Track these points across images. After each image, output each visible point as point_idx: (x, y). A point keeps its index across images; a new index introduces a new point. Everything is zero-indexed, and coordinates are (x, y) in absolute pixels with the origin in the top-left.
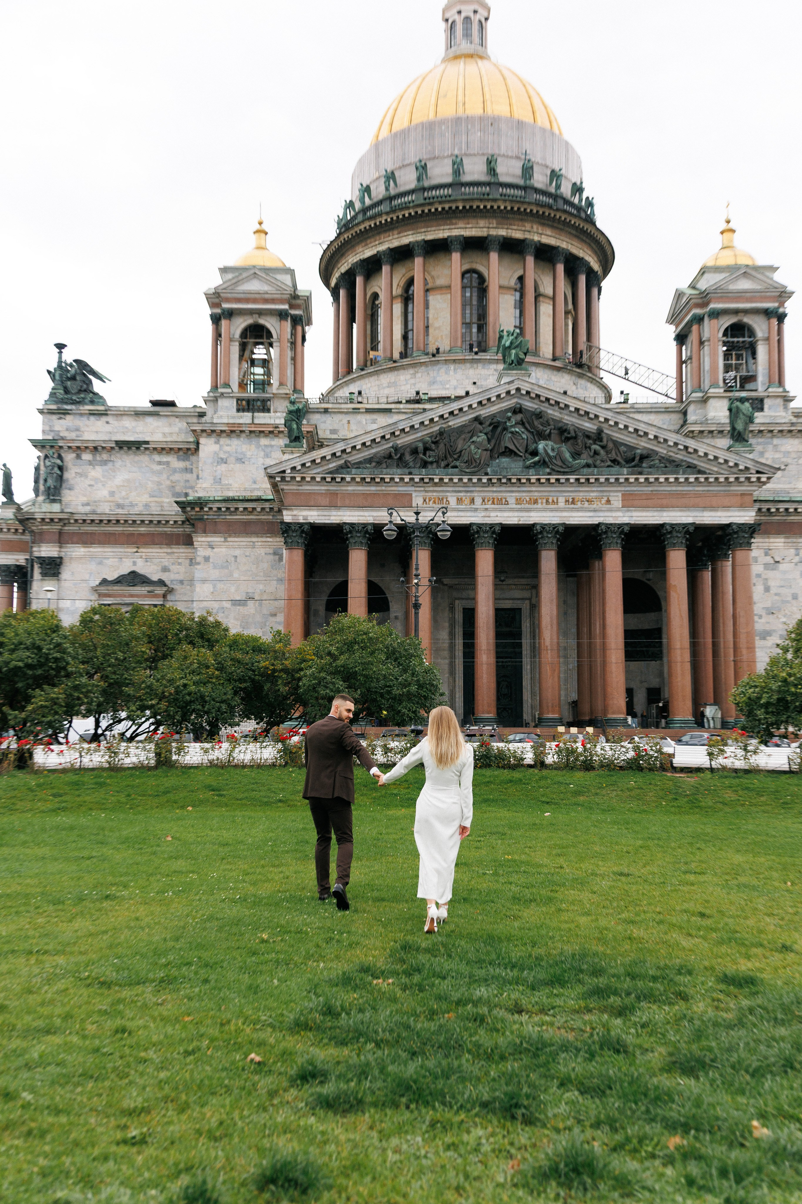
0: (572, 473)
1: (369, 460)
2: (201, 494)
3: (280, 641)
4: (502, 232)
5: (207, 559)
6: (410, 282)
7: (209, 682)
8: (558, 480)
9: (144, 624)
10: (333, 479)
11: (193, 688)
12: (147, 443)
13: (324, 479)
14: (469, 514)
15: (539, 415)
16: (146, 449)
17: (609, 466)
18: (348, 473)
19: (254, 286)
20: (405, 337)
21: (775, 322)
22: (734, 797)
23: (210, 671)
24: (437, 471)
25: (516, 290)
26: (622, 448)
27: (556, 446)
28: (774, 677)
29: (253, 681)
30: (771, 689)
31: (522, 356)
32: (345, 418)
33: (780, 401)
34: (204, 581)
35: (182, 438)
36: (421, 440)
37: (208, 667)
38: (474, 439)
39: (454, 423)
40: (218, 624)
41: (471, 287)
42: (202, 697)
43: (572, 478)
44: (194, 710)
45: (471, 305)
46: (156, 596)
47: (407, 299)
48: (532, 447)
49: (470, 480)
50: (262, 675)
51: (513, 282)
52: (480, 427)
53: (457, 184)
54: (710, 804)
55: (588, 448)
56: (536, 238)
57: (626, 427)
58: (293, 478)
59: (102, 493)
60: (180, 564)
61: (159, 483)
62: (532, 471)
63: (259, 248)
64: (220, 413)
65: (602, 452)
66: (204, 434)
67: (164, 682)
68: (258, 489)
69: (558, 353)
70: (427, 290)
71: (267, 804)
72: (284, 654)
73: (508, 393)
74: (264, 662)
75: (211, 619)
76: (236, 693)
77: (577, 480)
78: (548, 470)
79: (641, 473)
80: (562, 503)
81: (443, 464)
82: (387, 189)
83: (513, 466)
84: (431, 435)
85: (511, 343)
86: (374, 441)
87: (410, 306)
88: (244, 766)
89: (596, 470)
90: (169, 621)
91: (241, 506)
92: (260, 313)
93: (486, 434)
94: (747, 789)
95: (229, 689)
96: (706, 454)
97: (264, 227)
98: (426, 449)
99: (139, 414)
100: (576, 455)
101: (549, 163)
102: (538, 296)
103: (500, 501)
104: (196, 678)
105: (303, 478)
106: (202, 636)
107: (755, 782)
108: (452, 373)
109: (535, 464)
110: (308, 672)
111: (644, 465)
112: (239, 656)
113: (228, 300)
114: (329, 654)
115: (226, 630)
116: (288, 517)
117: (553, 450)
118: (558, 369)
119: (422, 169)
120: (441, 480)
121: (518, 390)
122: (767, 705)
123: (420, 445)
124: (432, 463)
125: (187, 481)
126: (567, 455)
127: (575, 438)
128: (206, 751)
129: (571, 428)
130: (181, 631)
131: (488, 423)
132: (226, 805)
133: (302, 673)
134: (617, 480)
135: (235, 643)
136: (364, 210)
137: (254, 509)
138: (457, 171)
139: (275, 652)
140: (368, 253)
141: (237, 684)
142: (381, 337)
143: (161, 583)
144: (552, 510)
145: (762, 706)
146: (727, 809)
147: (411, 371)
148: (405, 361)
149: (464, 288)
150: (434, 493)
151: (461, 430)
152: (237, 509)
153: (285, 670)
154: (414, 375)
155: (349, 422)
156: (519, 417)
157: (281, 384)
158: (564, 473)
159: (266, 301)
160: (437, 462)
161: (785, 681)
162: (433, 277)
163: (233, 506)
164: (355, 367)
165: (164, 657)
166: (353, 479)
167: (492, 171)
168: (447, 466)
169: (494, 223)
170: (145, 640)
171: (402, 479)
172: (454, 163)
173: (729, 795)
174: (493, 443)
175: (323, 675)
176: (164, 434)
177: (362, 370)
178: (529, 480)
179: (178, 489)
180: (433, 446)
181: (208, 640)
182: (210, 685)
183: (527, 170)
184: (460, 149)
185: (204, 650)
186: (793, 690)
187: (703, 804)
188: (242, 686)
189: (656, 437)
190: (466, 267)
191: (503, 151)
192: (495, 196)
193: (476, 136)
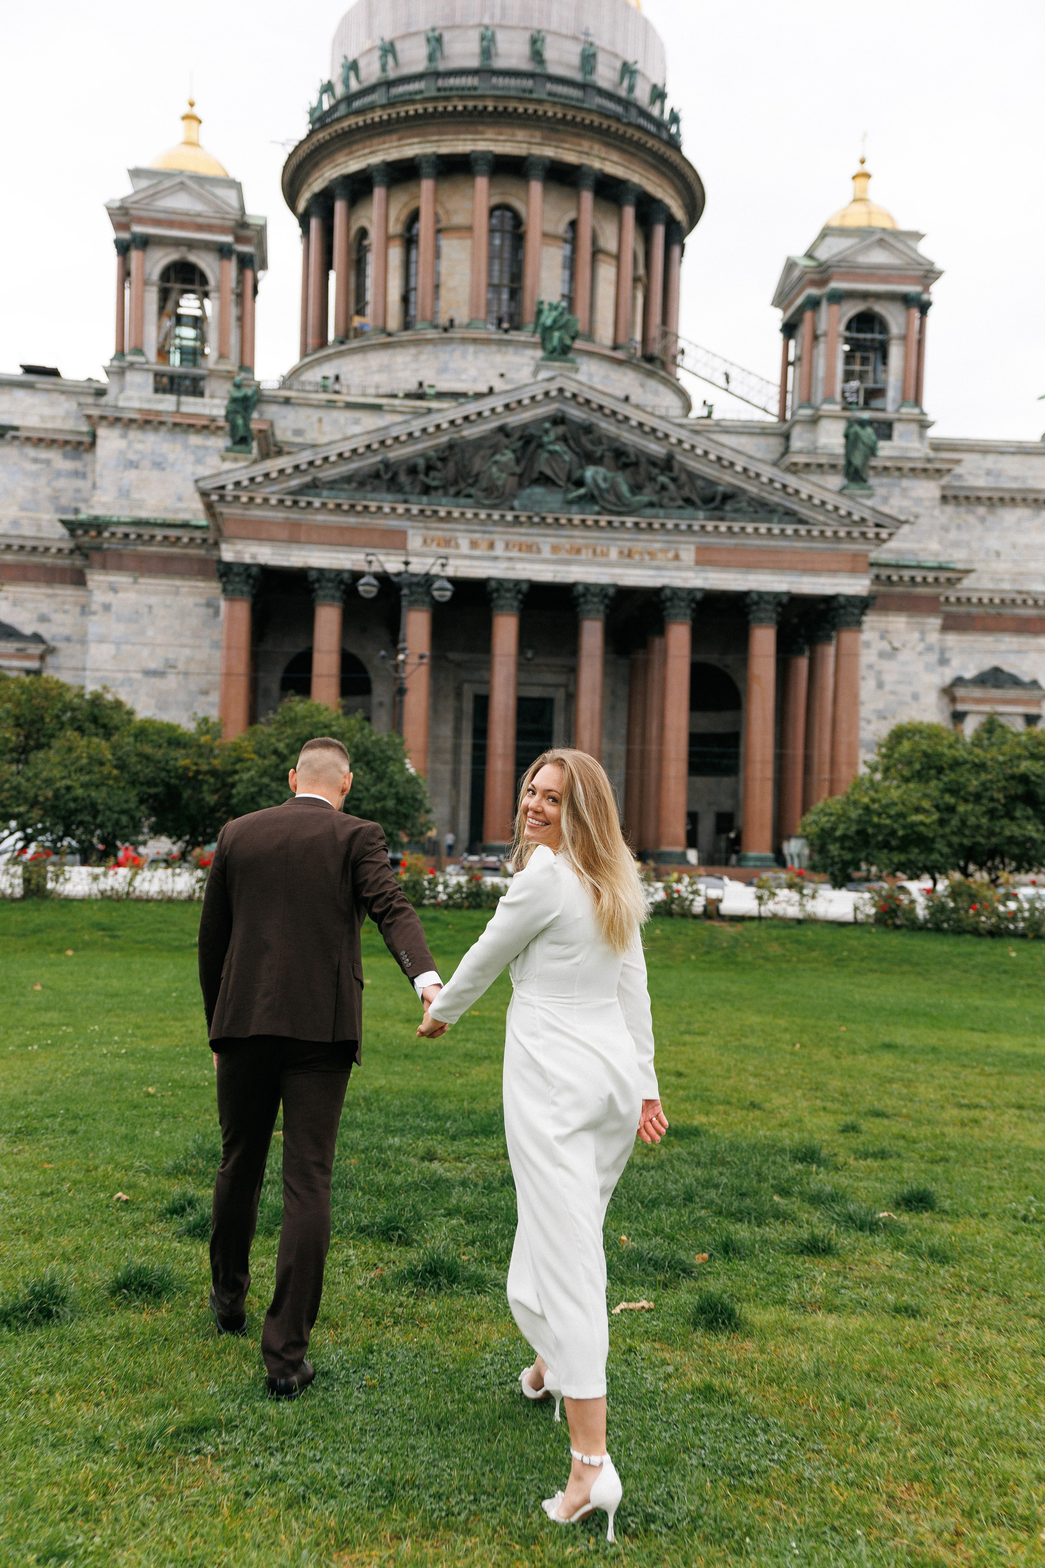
0: (629, 513)
1: (348, 479)
2: (98, 511)
3: (207, 732)
4: (549, 152)
5: (107, 607)
6: (414, 217)
7: (103, 784)
8: (610, 523)
9: (10, 700)
10: (295, 502)
11: (80, 792)
12: (16, 428)
13: (281, 501)
14: (485, 564)
15: (588, 429)
16: (15, 438)
17: (680, 507)
18: (318, 495)
19: (181, 203)
20: (405, 300)
21: (916, 314)
22: (779, 951)
23: (106, 770)
24: (444, 500)
25: (565, 241)
26: (700, 483)
27: (610, 475)
28: (855, 803)
29: (167, 785)
30: (849, 819)
31: (568, 341)
32: (315, 414)
33: (914, 427)
34: (102, 640)
35: (70, 425)
36: (423, 455)
37: (102, 764)
38: (498, 457)
39: (471, 432)
40: (118, 705)
41: (502, 231)
42: (93, 805)
43: (629, 521)
44: (81, 823)
45: (501, 258)
46: (29, 657)
47: (409, 241)
48: (577, 474)
49: (489, 516)
50: (180, 778)
51: (561, 228)
52: (505, 441)
53: (485, 72)
54: (749, 958)
55: (652, 479)
56: (597, 165)
57: (706, 453)
58: (237, 498)
60: (65, 612)
61: (34, 491)
62: (575, 508)
63: (191, 143)
64: (129, 392)
65: (672, 487)
66: (104, 423)
67: (38, 782)
68: (185, 510)
69: (622, 340)
70: (439, 231)
71: (178, 949)
72: (211, 750)
73: (547, 394)
74: (183, 760)
75: (109, 697)
76: (142, 801)
77: (636, 524)
78: (596, 508)
79: (722, 519)
80: (614, 554)
81: (452, 490)
82: (384, 68)
83: (549, 498)
84: (436, 448)
85: (555, 321)
86: (354, 451)
87: (414, 253)
88: (149, 900)
89: (661, 512)
90: (47, 697)
91: (159, 534)
92: (191, 244)
93: (514, 451)
94: (798, 942)
95: (133, 795)
96: (810, 497)
97: (197, 111)
98: (429, 468)
99: (2, 384)
100: (636, 489)
101: (619, 50)
102: (597, 252)
103: (529, 548)
104: (85, 778)
105: (251, 499)
106: (95, 720)
107: (809, 934)
108: (470, 357)
109: (580, 498)
110: (246, 776)
111: (728, 507)
112: (148, 750)
113: (141, 221)
114: (276, 752)
115: (131, 713)
116: (228, 554)
117: (605, 479)
118: (620, 362)
119: (436, 42)
120: (449, 513)
121: (561, 390)
122: (844, 838)
123: (421, 462)
124: (436, 488)
125: (78, 491)
126: (624, 489)
127: (636, 464)
128: (96, 878)
129: (631, 451)
130: (64, 712)
131: (517, 435)
132: (121, 949)
133: (236, 777)
134: (690, 527)
135: (144, 732)
136: (349, 98)
137: (179, 539)
138: (487, 53)
139: (200, 746)
140: (354, 165)
141: (145, 789)
142: (369, 296)
143: (37, 638)
144: (600, 565)
145: (836, 840)
146: (769, 966)
147: (413, 351)
148: (406, 335)
149: (492, 231)
150: (439, 531)
151: (479, 443)
152: (153, 537)
153: (213, 773)
154: (416, 357)
155: (320, 420)
156: (561, 430)
157: (222, 356)
158: (619, 514)
159: (200, 228)
160: (444, 487)
161: (867, 808)
162: (447, 212)
163: (146, 532)
164: (331, 336)
165: (39, 747)
166: (324, 505)
167: (537, 56)
168: (457, 494)
169: (538, 136)
170: (11, 721)
171: (394, 509)
172: (483, 38)
173: (775, 949)
174: (523, 464)
175: (266, 780)
176: (42, 418)
177: (342, 343)
178: (570, 520)
179: (64, 501)
180: (439, 465)
181: (104, 726)
182: (104, 789)
183: (588, 60)
184: (492, 17)
185: (96, 740)
186: (876, 819)
187: (740, 959)
188: (152, 791)
189: (745, 470)
190: (496, 200)
191: (554, 26)
192: (540, 96)
193: (515, 1)
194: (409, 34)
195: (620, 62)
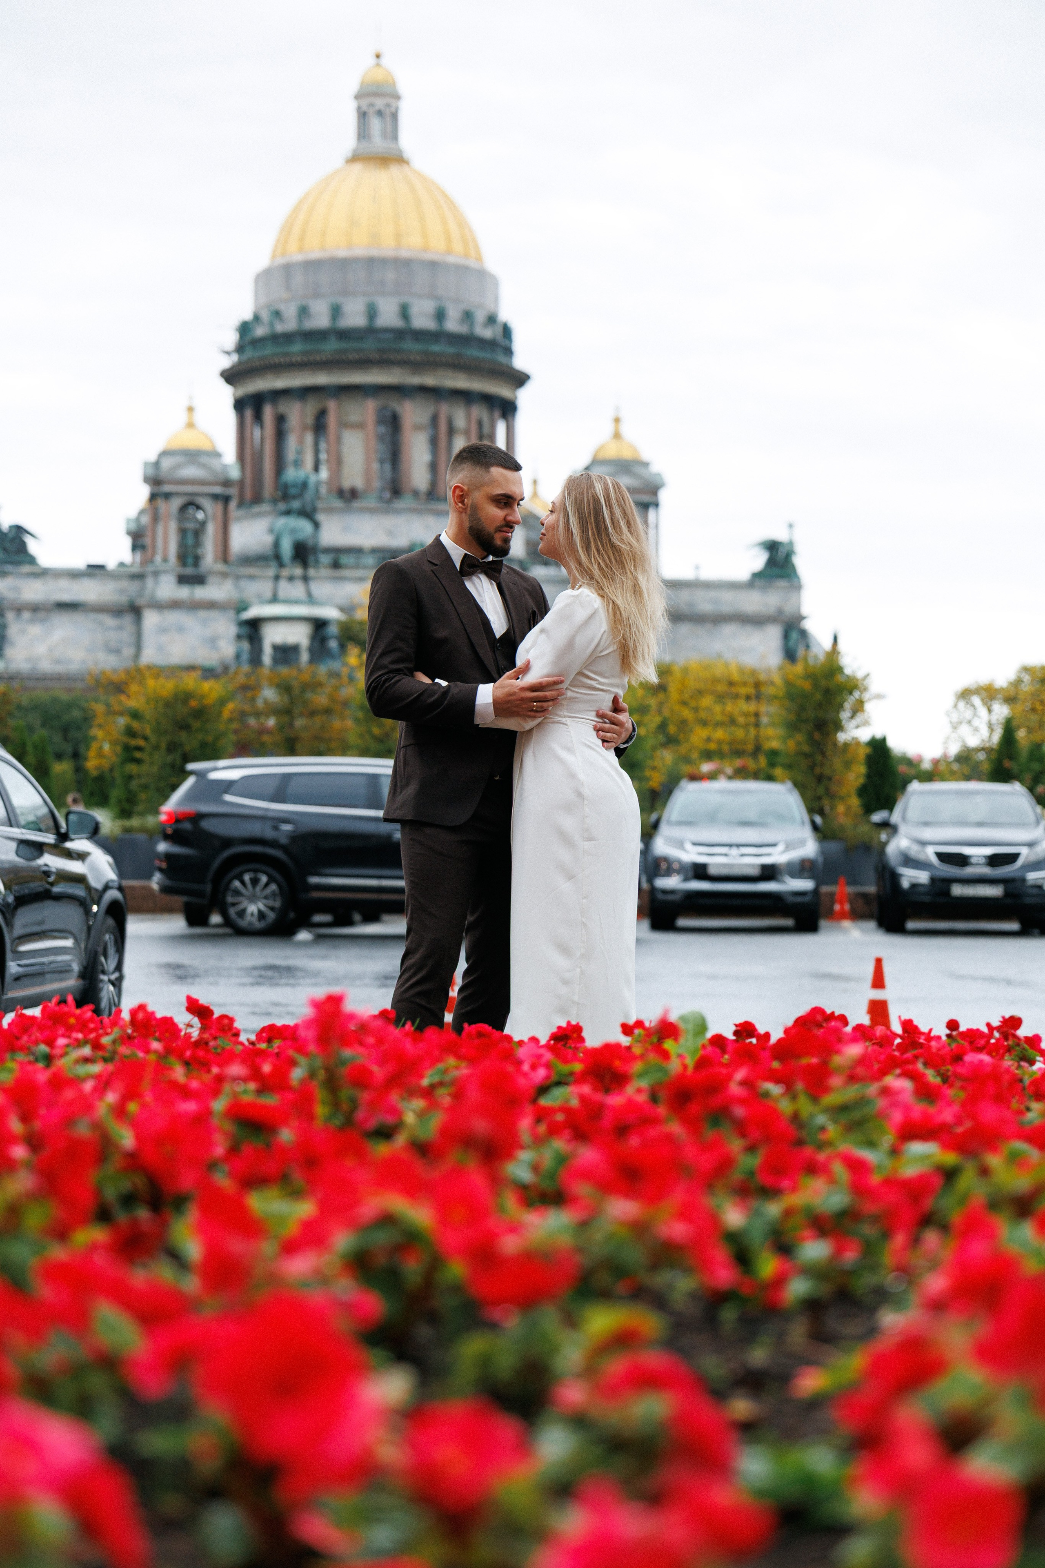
6: (323, 413)
12: (85, 603)
16: (82, 609)
19: (191, 472)
25: (429, 428)
41: (385, 423)
45: (384, 440)
47: (319, 427)
51: (426, 421)
56: (450, 384)
59: (41, 649)
63: (191, 427)
70: (341, 424)
87: (322, 436)
92: (196, 493)
99: (74, 575)
108: (366, 521)
113: (166, 482)
119: (336, 311)
138: (371, 315)
149: (378, 425)
159: (201, 484)
162: (348, 415)
167: (405, 315)
169: (409, 372)
176: (100, 595)
190: (380, 408)
192: (409, 345)
193: (390, 276)
194: (317, 295)
195: (463, 306)
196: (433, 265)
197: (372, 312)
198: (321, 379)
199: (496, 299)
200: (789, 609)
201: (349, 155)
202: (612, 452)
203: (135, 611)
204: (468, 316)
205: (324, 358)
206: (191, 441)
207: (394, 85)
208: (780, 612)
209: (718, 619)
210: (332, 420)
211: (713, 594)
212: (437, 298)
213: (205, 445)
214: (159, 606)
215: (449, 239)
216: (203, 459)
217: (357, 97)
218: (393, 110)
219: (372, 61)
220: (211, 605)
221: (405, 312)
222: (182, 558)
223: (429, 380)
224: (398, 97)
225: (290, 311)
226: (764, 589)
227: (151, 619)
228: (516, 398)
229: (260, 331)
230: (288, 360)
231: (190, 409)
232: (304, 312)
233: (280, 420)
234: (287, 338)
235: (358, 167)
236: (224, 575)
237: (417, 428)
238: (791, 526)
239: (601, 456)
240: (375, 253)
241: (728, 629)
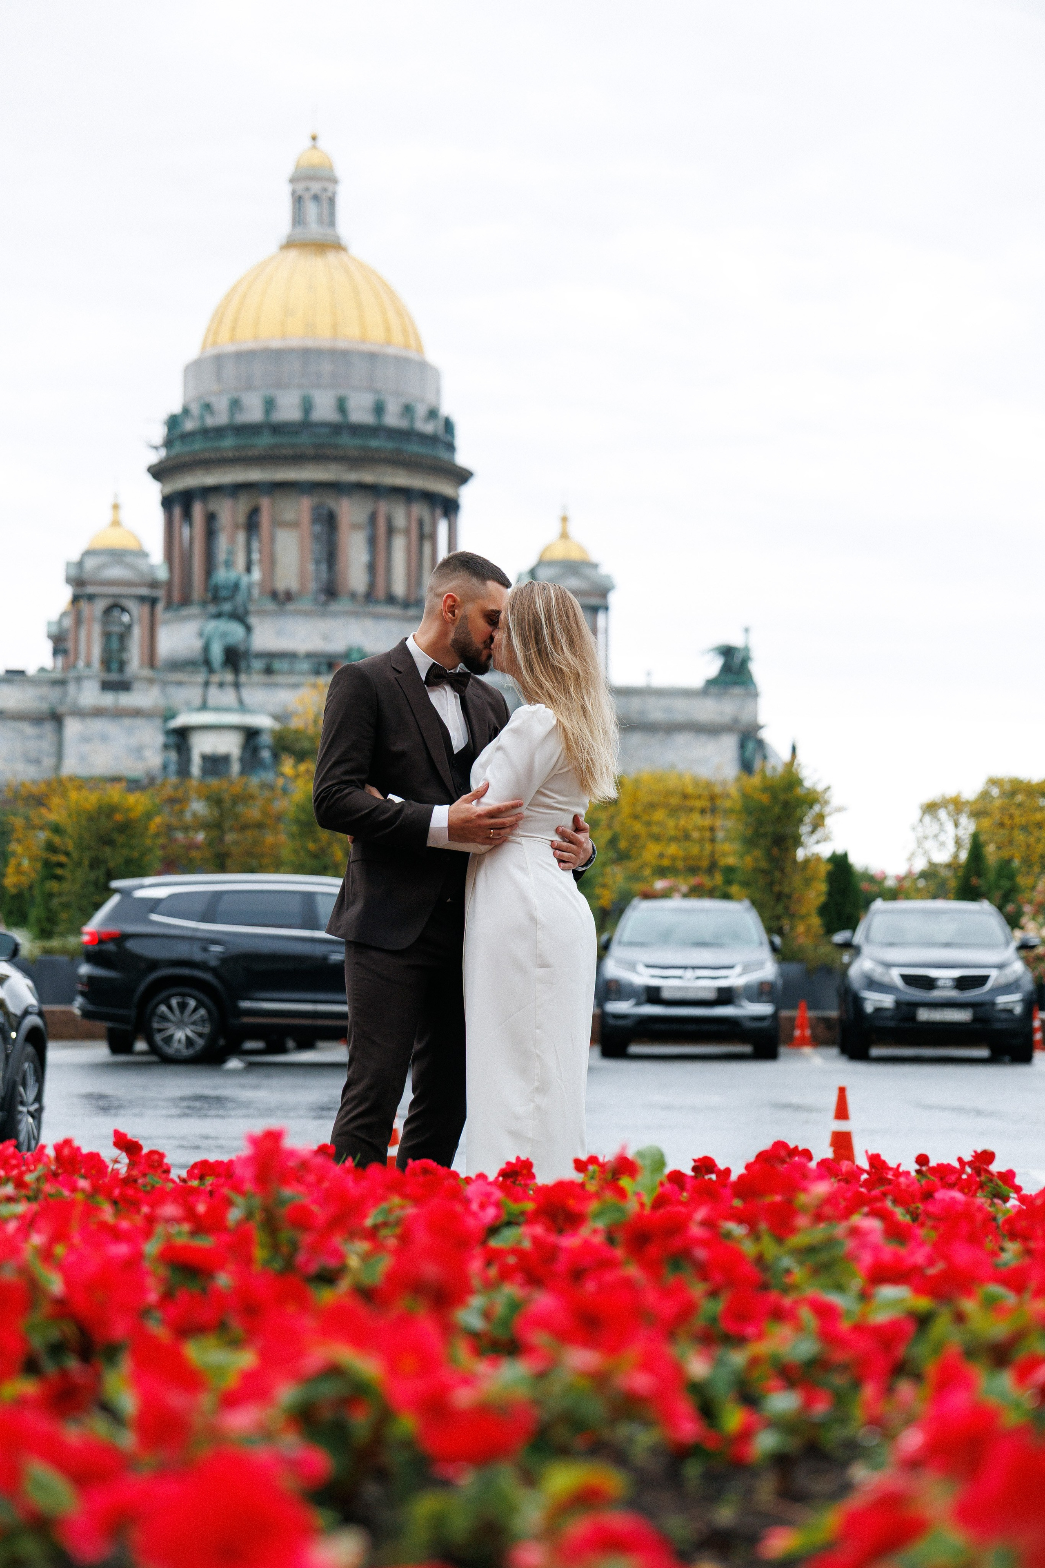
4: (353, 476)
6: (256, 511)
25: (367, 525)
51: (364, 519)
56: (389, 481)
64: (86, 694)
66: (71, 715)
70: (275, 523)
82: (231, 417)
92: (121, 595)
102: (391, 530)
119: (270, 404)
136: (205, 432)
138: (306, 408)
167: (342, 409)
169: (345, 466)
172: (304, 402)
183: (379, 409)
190: (317, 505)
192: (345, 440)
193: (327, 367)
194: (249, 388)
195: (403, 400)
196: (372, 357)
197: (307, 406)
198: (254, 475)
199: (438, 392)
200: (745, 718)
201: (284, 240)
202: (559, 552)
203: (56, 718)
204: (408, 410)
205: (256, 453)
206: (116, 540)
207: (331, 168)
208: (736, 721)
209: (671, 728)
210: (265, 519)
211: (664, 702)
212: (377, 392)
213: (131, 544)
214: (81, 714)
215: (388, 330)
216: (129, 559)
217: (292, 180)
218: (329, 194)
219: (308, 143)
220: (136, 713)
221: (341, 406)
222: (106, 663)
223: (368, 477)
224: (335, 181)
225: (221, 405)
226: (719, 696)
227: (73, 727)
228: (458, 496)
229: (189, 425)
230: (218, 455)
231: (116, 507)
232: (235, 405)
233: (211, 518)
234: (219, 432)
235: (293, 254)
236: (151, 681)
237: (355, 527)
238: (747, 630)
239: (548, 556)
240: (310, 343)
241: (681, 739)
